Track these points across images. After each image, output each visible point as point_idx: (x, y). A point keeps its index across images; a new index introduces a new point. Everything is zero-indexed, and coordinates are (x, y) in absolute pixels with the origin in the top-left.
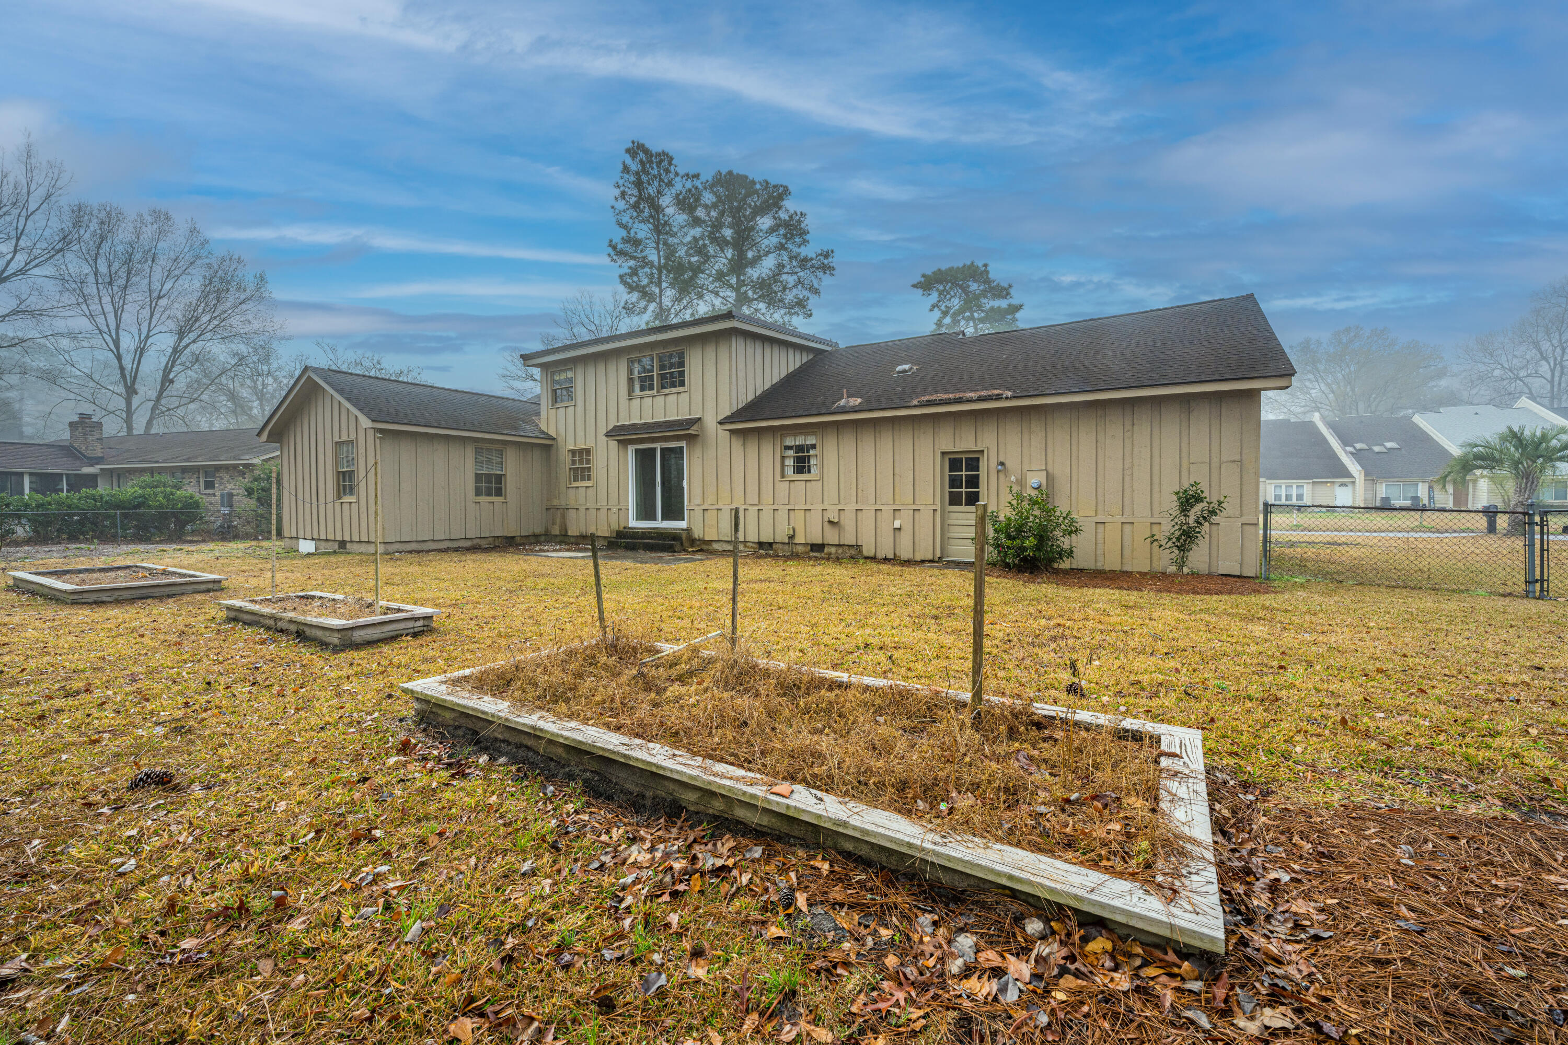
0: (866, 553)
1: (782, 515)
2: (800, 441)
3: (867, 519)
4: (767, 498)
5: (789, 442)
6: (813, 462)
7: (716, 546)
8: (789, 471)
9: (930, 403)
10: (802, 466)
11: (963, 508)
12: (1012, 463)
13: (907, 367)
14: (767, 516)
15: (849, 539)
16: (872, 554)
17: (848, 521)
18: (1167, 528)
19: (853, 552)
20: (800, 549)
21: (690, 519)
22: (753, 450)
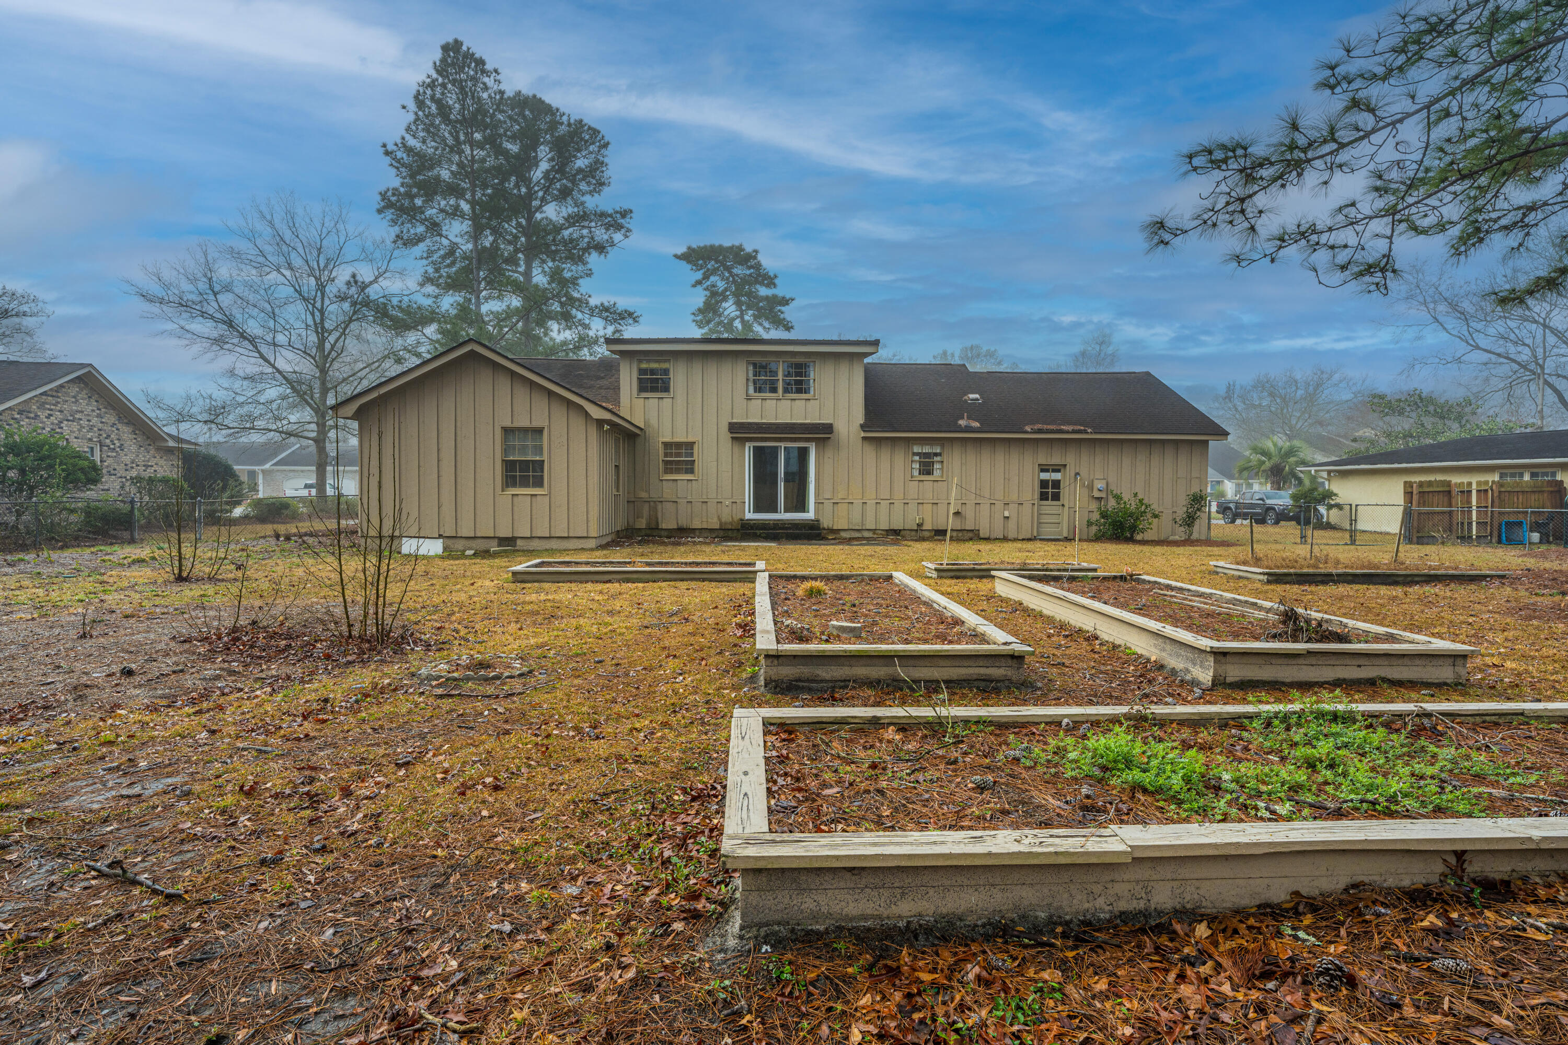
0: (982, 535)
1: (913, 506)
2: (927, 449)
3: (985, 509)
4: (899, 494)
5: (917, 449)
6: (937, 466)
7: (844, 534)
8: (916, 473)
9: (1040, 431)
10: (926, 470)
11: (1049, 502)
12: (1084, 473)
13: (977, 396)
14: (898, 506)
15: (969, 526)
16: (987, 536)
17: (969, 512)
18: (1181, 512)
19: (970, 535)
20: (927, 534)
21: (817, 511)
22: (885, 454)
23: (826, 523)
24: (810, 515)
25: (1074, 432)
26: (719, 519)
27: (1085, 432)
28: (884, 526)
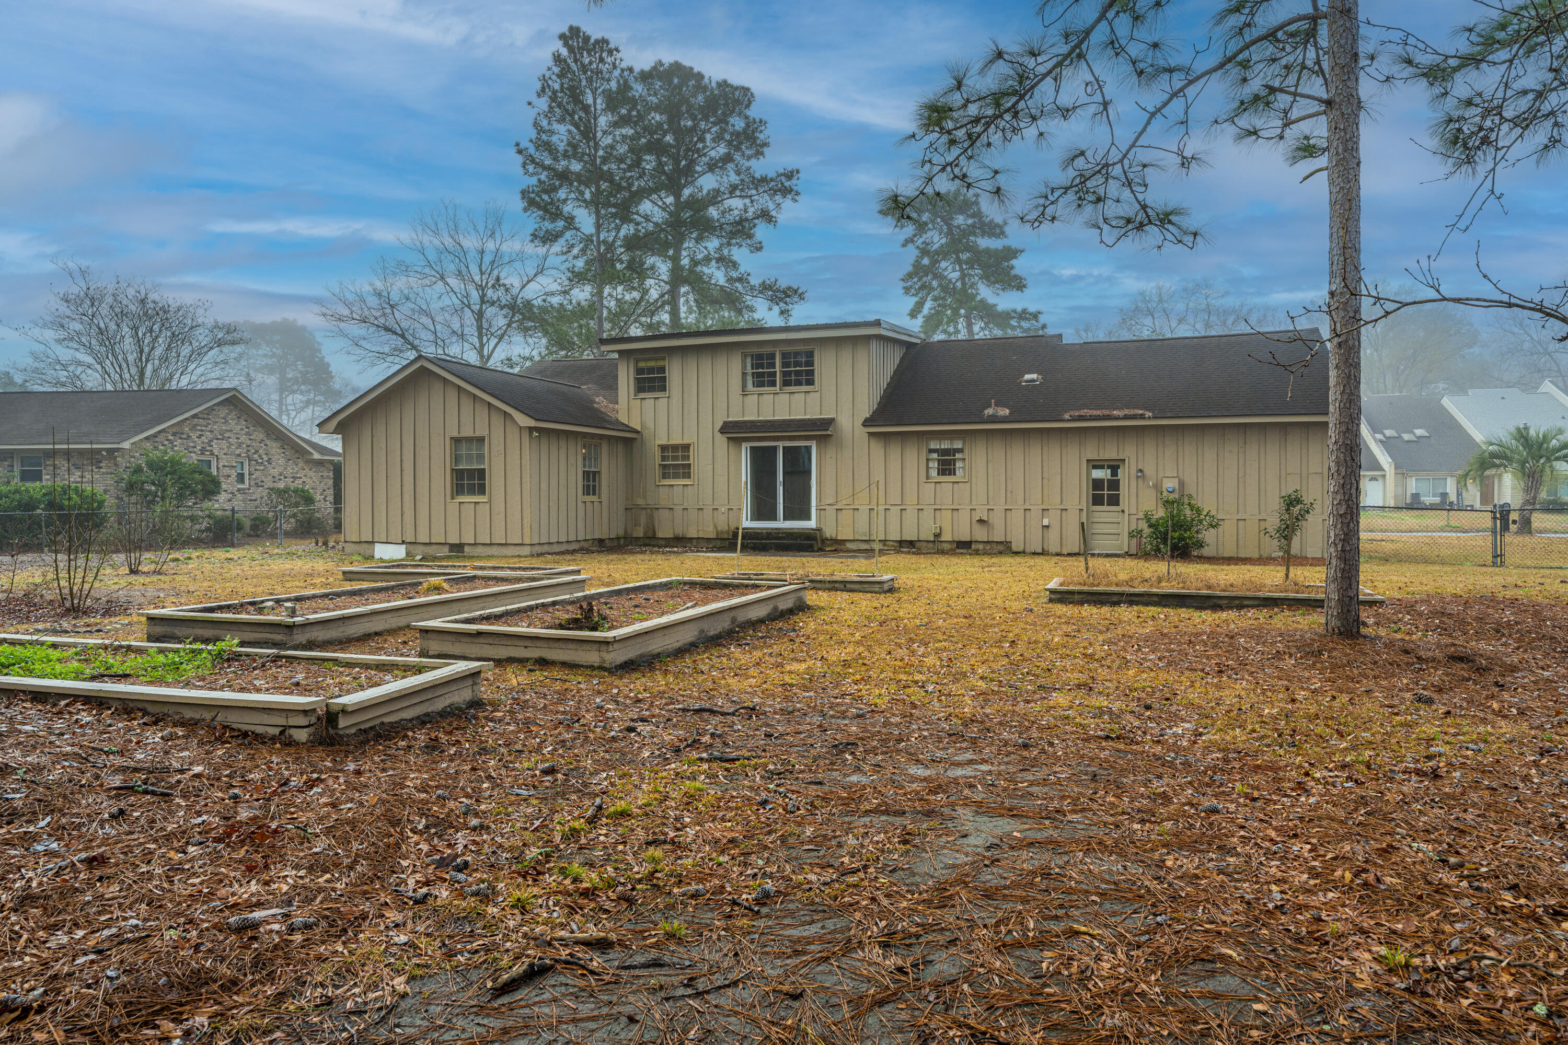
0: (1014, 548)
1: (928, 514)
2: (945, 445)
3: (1017, 518)
4: (911, 499)
5: (934, 445)
6: (959, 464)
7: (850, 546)
8: (934, 473)
9: (1081, 418)
10: (947, 468)
11: (1105, 508)
12: (1149, 471)
13: (1034, 376)
14: (911, 514)
15: (998, 536)
16: (1021, 549)
17: (997, 520)
19: (1001, 548)
20: (946, 546)
21: (819, 519)
22: (895, 452)
23: (829, 532)
24: (812, 524)
25: (1126, 417)
26: (715, 527)
27: (1142, 417)
28: (894, 536)
